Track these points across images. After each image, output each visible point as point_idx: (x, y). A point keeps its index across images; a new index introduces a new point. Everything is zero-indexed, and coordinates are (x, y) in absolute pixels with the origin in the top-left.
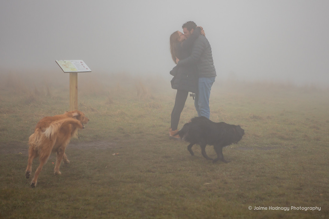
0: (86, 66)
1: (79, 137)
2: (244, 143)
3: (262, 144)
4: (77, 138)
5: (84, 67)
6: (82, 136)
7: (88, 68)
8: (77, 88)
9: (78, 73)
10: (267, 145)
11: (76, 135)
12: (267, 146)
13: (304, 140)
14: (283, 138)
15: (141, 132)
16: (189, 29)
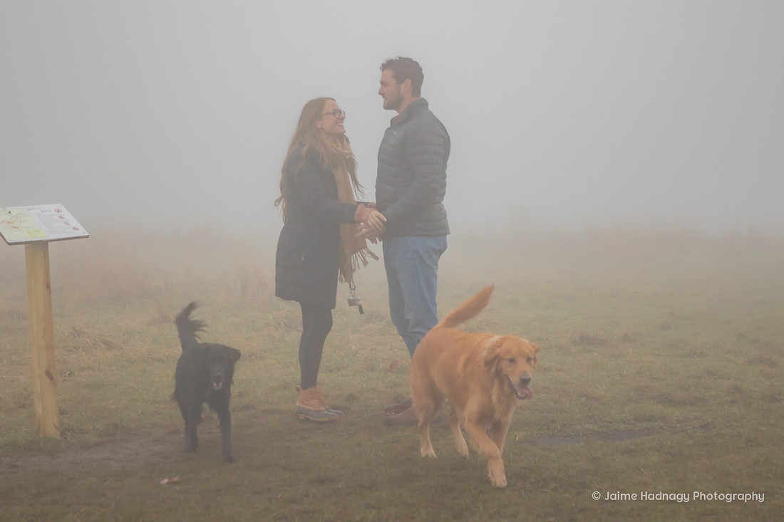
0: (74, 222)
1: (63, 434)
2: (554, 422)
3: (607, 422)
4: (58, 436)
5: (65, 223)
6: (73, 430)
7: (78, 225)
8: (48, 286)
9: (49, 243)
10: (624, 423)
11: (55, 427)
12: (623, 426)
13: (733, 402)
14: (668, 400)
15: (247, 407)
16: (400, 78)
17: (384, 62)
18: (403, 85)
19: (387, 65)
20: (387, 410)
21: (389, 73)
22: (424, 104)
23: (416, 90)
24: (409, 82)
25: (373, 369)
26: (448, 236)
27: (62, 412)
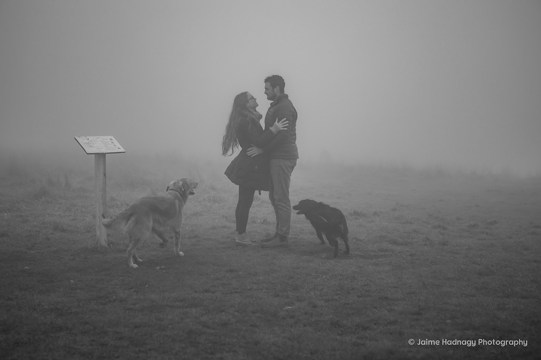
0: (118, 145)
1: (108, 245)
3: (365, 251)
5: (114, 145)
6: (114, 243)
7: (121, 147)
8: (105, 175)
9: (106, 154)
11: (105, 241)
12: (373, 253)
13: (425, 245)
14: (395, 243)
15: (196, 237)
16: (273, 86)
17: (265, 78)
18: (276, 89)
19: (267, 80)
20: (262, 241)
21: (269, 84)
22: (287, 96)
23: (282, 90)
24: (278, 87)
25: (255, 222)
26: (298, 160)
27: (108, 235)
